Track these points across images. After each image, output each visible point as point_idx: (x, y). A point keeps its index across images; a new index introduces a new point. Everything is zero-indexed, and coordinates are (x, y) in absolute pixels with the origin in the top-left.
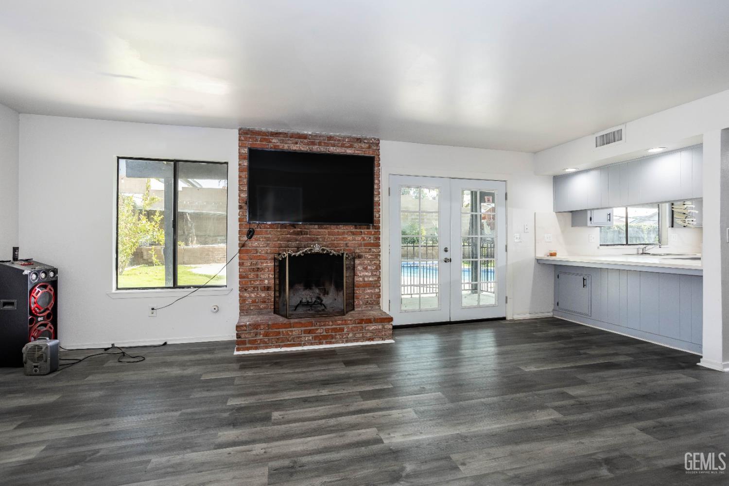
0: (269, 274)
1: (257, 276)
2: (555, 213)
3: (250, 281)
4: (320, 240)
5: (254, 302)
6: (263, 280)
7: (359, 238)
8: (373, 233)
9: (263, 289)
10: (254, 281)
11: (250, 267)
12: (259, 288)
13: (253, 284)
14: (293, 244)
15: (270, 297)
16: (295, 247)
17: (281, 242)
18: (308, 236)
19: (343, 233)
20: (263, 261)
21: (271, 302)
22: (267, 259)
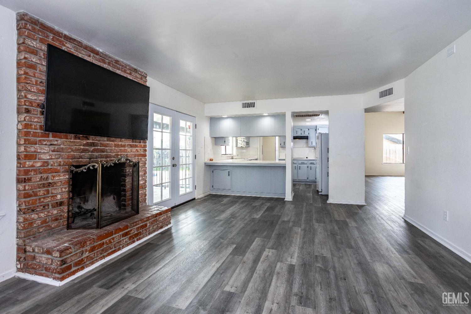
0: (61, 189)
1: (48, 192)
2: (210, 138)
3: (39, 199)
4: (109, 151)
5: (44, 222)
6: (54, 196)
7: (134, 149)
8: (143, 146)
9: (55, 205)
10: (44, 198)
11: (40, 183)
12: (50, 205)
13: (43, 202)
14: (86, 155)
15: (62, 214)
16: (88, 158)
17: (75, 154)
18: (99, 147)
19: (124, 146)
20: (54, 174)
21: (64, 218)
22: (60, 172)
